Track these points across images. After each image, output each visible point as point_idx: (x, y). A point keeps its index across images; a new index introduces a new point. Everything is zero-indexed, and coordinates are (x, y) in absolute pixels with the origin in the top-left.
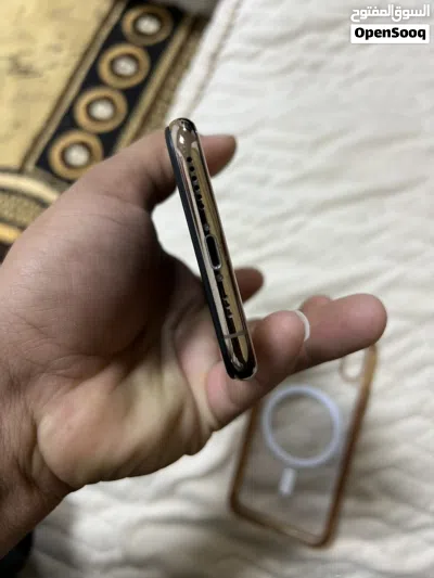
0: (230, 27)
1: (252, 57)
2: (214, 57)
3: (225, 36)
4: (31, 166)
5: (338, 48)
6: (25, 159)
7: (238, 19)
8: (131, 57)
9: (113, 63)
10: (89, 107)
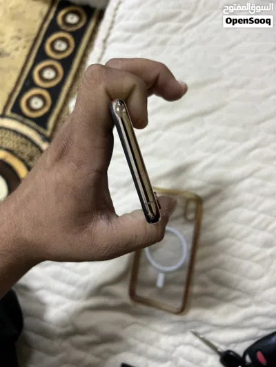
0: (113, 22)
1: (127, 40)
2: (105, 41)
3: (111, 28)
4: (8, 112)
5: (176, 30)
6: (5, 108)
7: (117, 17)
8: (64, 39)
9: (52, 44)
10: (41, 73)
